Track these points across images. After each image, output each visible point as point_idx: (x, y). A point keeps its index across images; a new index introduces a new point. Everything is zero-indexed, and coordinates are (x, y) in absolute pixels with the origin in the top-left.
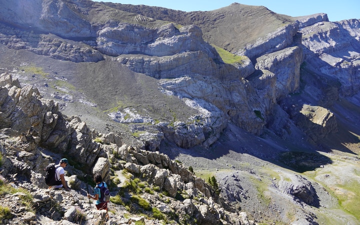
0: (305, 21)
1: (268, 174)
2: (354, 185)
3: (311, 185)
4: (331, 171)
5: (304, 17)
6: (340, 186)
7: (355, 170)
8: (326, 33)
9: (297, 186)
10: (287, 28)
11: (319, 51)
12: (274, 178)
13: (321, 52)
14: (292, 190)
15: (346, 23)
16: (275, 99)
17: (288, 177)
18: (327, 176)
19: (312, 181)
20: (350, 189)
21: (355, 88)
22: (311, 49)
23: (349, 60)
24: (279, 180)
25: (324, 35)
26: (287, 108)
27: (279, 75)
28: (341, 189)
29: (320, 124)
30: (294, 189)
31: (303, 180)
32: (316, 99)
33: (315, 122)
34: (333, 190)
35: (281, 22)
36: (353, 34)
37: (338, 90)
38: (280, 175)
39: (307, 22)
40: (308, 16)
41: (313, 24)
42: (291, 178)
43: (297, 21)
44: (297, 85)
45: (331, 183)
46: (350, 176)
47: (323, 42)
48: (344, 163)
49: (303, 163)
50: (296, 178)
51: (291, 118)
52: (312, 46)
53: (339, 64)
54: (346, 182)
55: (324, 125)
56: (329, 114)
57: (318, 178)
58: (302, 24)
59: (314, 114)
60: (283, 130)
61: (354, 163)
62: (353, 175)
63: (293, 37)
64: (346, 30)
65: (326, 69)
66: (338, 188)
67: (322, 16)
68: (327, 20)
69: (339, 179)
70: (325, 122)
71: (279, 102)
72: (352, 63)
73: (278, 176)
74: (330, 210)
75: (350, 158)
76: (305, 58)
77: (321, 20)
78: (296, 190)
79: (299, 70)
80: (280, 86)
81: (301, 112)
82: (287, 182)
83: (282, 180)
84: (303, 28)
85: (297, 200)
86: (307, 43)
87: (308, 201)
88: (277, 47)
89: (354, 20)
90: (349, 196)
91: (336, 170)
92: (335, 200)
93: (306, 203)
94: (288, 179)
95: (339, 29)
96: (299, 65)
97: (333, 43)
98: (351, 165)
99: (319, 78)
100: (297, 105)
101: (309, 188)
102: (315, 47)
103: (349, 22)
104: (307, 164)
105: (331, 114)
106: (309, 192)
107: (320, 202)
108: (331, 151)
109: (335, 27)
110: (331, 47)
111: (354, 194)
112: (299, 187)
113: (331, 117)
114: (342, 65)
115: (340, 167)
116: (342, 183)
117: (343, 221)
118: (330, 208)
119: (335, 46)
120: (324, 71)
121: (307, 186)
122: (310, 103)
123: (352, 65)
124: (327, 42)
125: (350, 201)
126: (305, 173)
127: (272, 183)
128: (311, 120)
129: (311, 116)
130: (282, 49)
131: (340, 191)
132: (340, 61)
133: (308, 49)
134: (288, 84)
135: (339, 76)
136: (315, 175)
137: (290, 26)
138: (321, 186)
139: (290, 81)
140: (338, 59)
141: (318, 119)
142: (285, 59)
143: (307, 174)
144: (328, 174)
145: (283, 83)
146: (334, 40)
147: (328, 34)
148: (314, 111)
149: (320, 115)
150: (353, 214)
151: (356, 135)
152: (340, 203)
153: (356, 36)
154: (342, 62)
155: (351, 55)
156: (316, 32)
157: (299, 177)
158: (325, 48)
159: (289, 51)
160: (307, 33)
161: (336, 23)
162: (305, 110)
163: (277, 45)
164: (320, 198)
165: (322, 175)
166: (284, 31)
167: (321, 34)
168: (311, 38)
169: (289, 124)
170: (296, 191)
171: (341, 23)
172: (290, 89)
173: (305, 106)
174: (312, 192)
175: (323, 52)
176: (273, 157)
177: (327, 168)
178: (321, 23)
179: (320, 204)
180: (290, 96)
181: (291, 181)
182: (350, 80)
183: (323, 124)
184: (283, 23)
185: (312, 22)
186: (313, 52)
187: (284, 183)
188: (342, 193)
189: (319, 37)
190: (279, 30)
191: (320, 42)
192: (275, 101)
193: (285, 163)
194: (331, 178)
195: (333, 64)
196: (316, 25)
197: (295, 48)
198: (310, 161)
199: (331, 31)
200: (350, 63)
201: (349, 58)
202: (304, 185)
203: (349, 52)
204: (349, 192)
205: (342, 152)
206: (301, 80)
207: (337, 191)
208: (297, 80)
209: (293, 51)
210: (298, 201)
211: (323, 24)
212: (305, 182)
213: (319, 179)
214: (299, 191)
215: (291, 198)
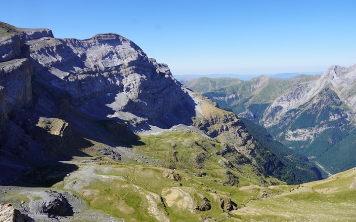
0: (31, 34)
1: (14, 200)
2: (97, 184)
3: (62, 196)
4: (77, 177)
5: (30, 30)
6: (86, 188)
7: (96, 170)
8: (52, 48)
9: (49, 202)
10: (13, 38)
11: (47, 64)
12: (22, 202)
13: (50, 66)
14: (45, 207)
15: (69, 41)
16: (6, 114)
17: (37, 196)
18: (74, 183)
19: (62, 192)
20: (95, 188)
21: (81, 99)
22: (39, 62)
23: (75, 75)
24: (29, 202)
25: (51, 50)
26: (21, 123)
27: (8, 88)
28: (88, 190)
29: (58, 134)
30: (46, 206)
31: (54, 193)
32: (51, 111)
33: (52, 134)
34: (81, 194)
35: (5, 31)
36: (75, 51)
37: (69, 101)
38: (28, 196)
39: (32, 35)
40: (33, 30)
41: (40, 38)
42: (41, 196)
43: (23, 32)
44: (29, 98)
45: (78, 188)
46: (93, 176)
47: (50, 56)
48: (87, 167)
49: (50, 176)
50: (46, 194)
51: (27, 133)
52: (41, 59)
53: (66, 77)
54: (91, 183)
55: (62, 135)
56: (65, 124)
57: (66, 187)
58: (28, 36)
59: (51, 126)
60: (20, 147)
61: (93, 164)
62: (95, 175)
63: (21, 48)
64: (69, 47)
65: (55, 82)
66: (85, 190)
67: (47, 31)
68: (52, 36)
69: (84, 182)
70: (62, 132)
71: (11, 117)
72: (77, 77)
73: (27, 198)
74: (82, 214)
75: (88, 160)
76: (35, 71)
77: (46, 35)
78: (49, 205)
79: (30, 83)
80: (11, 101)
81: (37, 125)
82: (38, 201)
83: (32, 201)
84: (29, 40)
85: (51, 216)
86: (35, 56)
87: (62, 213)
88: (3, 57)
89: (75, 40)
90: (95, 194)
91: (81, 175)
92: (85, 202)
93: (61, 216)
94: (38, 198)
95: (64, 46)
96: (30, 77)
97: (60, 59)
98: (92, 167)
99: (50, 90)
100: (32, 119)
101: (61, 200)
102: (44, 61)
103: (71, 40)
104: (54, 177)
105: (67, 124)
106: (61, 204)
107: (73, 209)
108: (73, 158)
109: (60, 43)
110: (58, 61)
111: (98, 191)
112: (52, 202)
113: (67, 127)
114: (69, 78)
115: (84, 171)
116: (88, 184)
117: (95, 218)
118: (82, 212)
119: (62, 61)
120: (54, 84)
121: (59, 198)
122: (46, 115)
123: (77, 79)
124: (54, 56)
125: (96, 198)
126: (54, 186)
127: (21, 208)
128: (48, 131)
129: (48, 128)
130: (10, 60)
131: (87, 193)
132: (68, 75)
133: (37, 61)
134: (20, 97)
135: (68, 89)
136: (64, 185)
137: (16, 36)
138: (71, 194)
139: (22, 94)
140: (66, 73)
141: (56, 130)
142: (13, 71)
143: (56, 187)
144: (75, 181)
145: (15, 96)
146: (60, 55)
147: (55, 49)
148: (50, 124)
149: (57, 127)
150: (101, 209)
151: (88, 140)
152: (89, 204)
153: (78, 54)
154: (69, 76)
155: (76, 70)
156: (43, 46)
157: (49, 191)
158: (53, 62)
159: (18, 63)
160: (35, 46)
161: (61, 40)
162: (41, 123)
163: (3, 55)
164: (73, 206)
165: (70, 183)
166: (10, 41)
167: (48, 48)
168: (38, 51)
169: (26, 140)
170: (50, 207)
171: (65, 40)
172: (23, 103)
173: (41, 119)
174: (65, 203)
175: (52, 66)
176: (15, 179)
177: (73, 175)
178: (47, 38)
179: (74, 211)
180: (23, 110)
181: (41, 198)
182: (77, 92)
183: (60, 134)
184: (8, 32)
185: (37, 35)
186: (42, 65)
187: (35, 204)
188: (90, 194)
189: (46, 51)
190: (4, 39)
191: (48, 56)
192: (6, 117)
193: (31, 181)
194: (79, 183)
195: (62, 78)
196: (42, 39)
197: (24, 60)
198: (57, 172)
199: (57, 47)
200: (76, 77)
201: (75, 72)
202: (56, 198)
203: (74, 67)
204: (95, 191)
205: (79, 157)
206: (34, 93)
207: (85, 194)
208: (29, 93)
209: (23, 63)
210: (53, 217)
211: (49, 39)
212: (56, 194)
213: (68, 188)
214: (52, 206)
215: (45, 216)
